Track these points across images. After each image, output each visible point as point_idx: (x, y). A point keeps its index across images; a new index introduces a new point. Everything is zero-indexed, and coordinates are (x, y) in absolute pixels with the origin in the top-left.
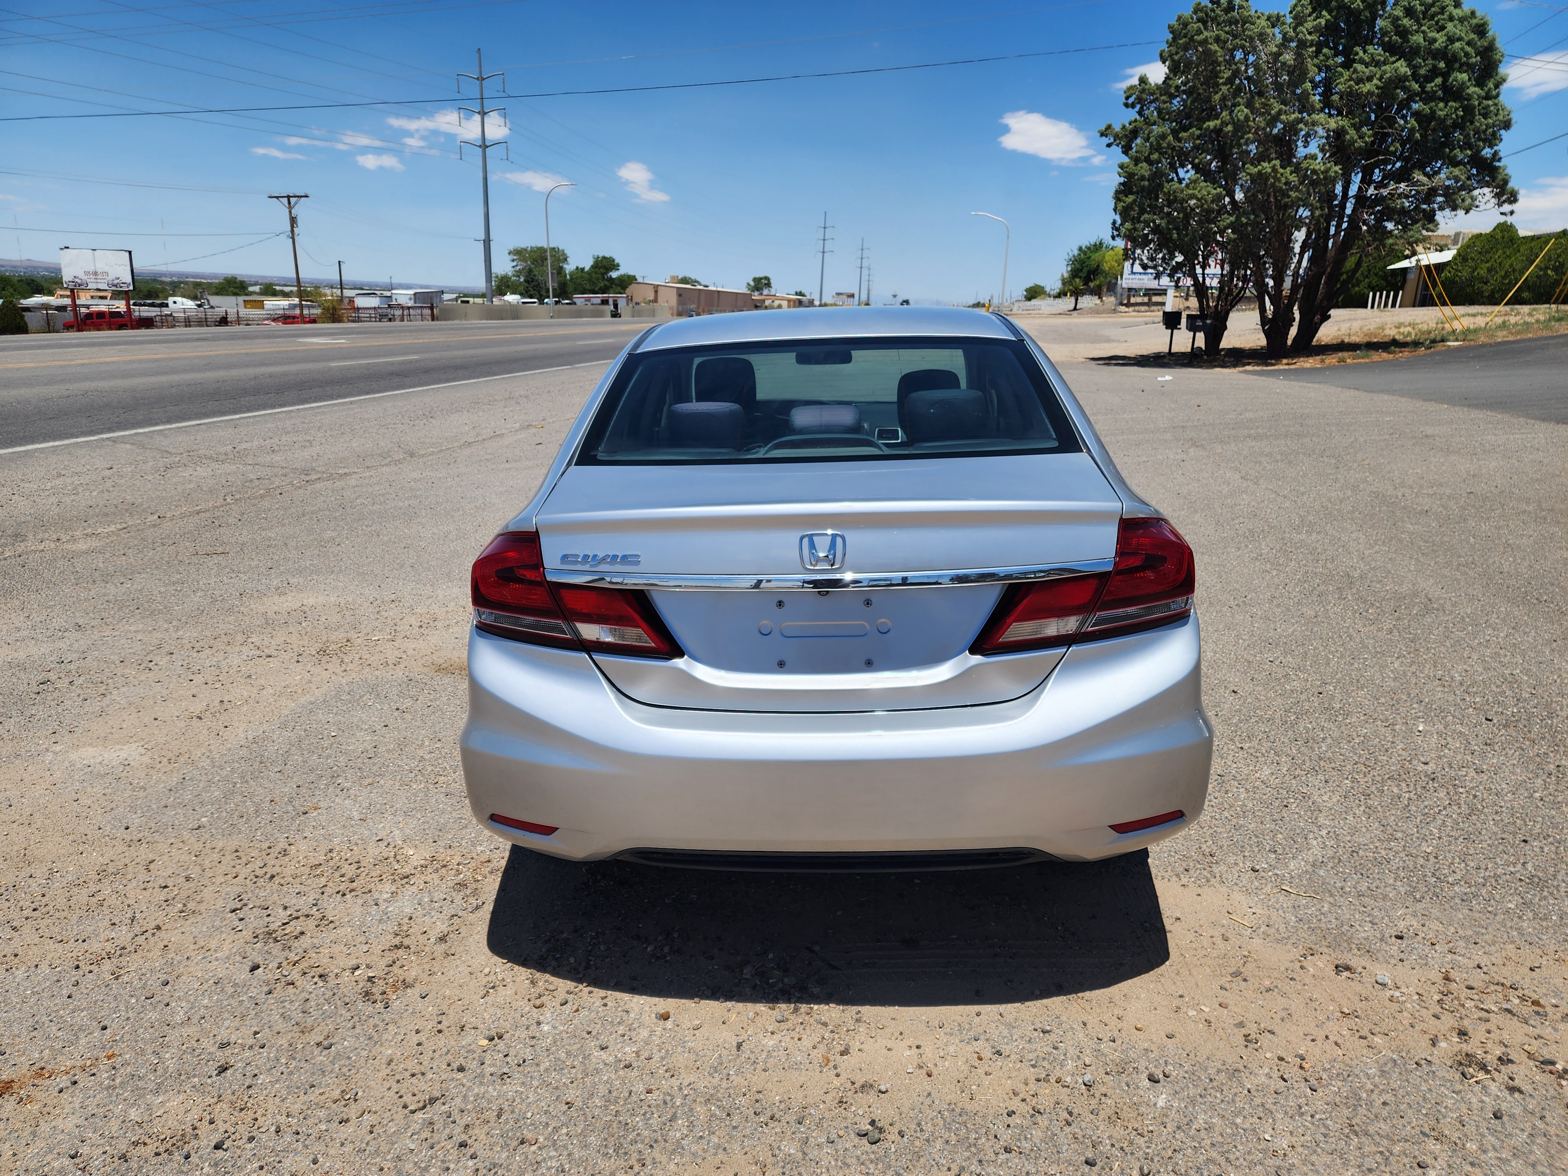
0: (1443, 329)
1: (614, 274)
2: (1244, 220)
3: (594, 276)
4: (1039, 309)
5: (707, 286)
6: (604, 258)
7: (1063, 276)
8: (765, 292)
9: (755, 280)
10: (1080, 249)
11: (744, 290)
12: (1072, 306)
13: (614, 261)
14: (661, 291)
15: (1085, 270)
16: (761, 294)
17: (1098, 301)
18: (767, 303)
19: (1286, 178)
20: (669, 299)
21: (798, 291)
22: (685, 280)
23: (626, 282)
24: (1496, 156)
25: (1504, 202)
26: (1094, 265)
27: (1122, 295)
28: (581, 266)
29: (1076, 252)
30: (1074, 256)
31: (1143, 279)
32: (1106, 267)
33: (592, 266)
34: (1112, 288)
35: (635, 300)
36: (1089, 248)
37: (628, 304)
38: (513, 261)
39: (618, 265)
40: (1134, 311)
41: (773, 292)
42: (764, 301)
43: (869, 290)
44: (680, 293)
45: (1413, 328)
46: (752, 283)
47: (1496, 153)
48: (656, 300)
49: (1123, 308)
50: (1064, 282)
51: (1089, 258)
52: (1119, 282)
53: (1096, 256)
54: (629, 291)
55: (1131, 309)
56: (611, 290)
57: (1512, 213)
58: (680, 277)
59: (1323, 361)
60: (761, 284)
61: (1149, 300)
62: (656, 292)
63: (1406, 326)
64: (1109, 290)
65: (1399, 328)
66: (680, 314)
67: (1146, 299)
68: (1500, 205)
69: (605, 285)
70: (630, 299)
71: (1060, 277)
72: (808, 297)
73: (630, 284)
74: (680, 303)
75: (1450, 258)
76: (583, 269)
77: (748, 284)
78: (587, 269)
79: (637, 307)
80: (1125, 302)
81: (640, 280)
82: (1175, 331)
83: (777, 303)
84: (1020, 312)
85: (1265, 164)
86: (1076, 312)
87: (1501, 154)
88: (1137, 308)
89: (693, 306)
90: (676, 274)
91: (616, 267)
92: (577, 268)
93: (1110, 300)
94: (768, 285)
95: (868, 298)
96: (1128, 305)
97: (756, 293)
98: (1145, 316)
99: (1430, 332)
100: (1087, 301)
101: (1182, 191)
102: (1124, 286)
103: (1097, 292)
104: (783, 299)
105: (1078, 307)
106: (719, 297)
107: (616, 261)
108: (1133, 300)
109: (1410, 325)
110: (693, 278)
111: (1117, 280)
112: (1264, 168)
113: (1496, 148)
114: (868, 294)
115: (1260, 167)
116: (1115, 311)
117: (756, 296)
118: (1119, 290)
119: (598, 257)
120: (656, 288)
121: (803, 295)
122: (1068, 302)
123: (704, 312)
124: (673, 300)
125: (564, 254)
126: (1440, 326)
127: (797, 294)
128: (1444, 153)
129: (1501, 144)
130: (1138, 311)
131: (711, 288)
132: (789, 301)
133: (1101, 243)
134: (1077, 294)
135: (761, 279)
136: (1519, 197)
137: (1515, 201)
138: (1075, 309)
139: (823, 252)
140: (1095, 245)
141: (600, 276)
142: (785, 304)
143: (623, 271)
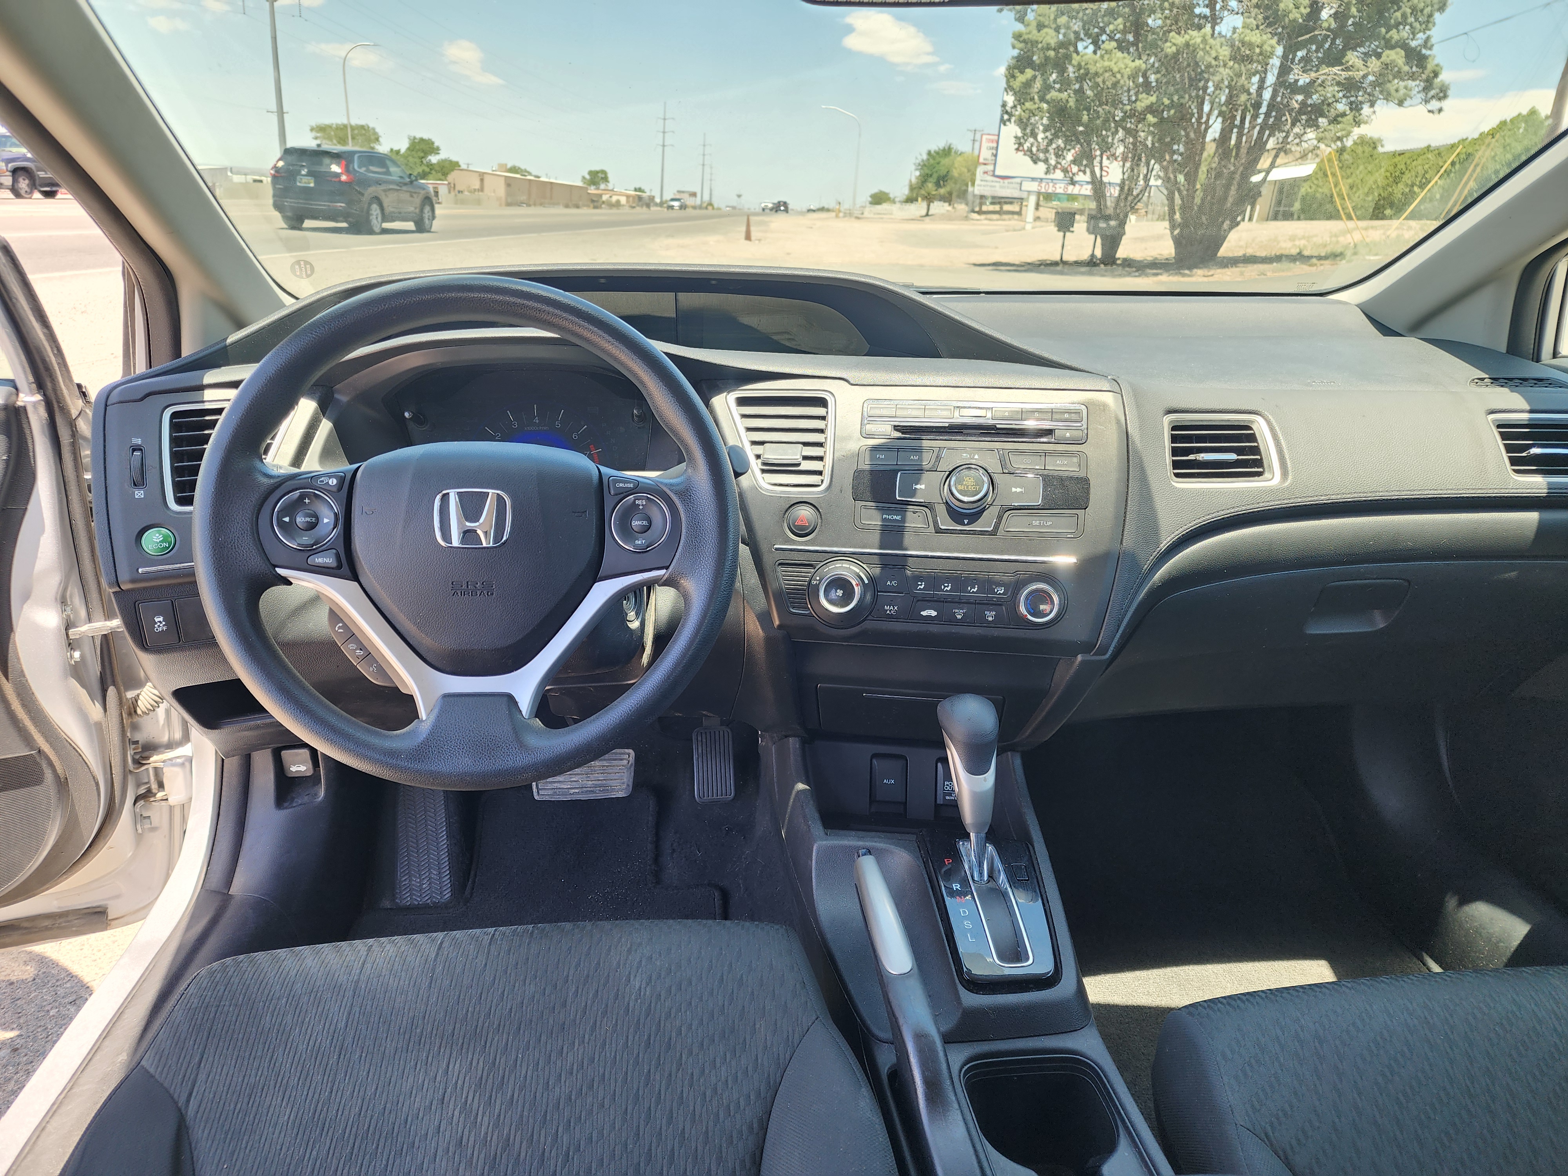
0: (1338, 242)
1: (434, 159)
2: (1166, 101)
3: (411, 159)
4: (891, 214)
5: (539, 177)
6: (422, 140)
7: (910, 181)
8: (602, 186)
9: (590, 173)
10: (929, 153)
11: (579, 183)
12: (924, 212)
13: (433, 143)
14: (486, 178)
15: (935, 176)
16: (598, 189)
17: (950, 208)
18: (605, 198)
19: (1217, 51)
20: (497, 189)
21: (637, 186)
22: (514, 170)
23: (447, 168)
24: (1426, 44)
25: (1433, 97)
26: (943, 172)
27: (973, 202)
28: (396, 148)
29: (925, 157)
30: (923, 161)
31: (994, 187)
32: (955, 173)
33: (408, 149)
34: (963, 195)
35: (458, 188)
36: (937, 153)
37: (450, 192)
38: (316, 138)
39: (438, 149)
40: (986, 219)
41: (610, 186)
42: (601, 196)
43: (711, 190)
44: (509, 182)
45: (1308, 241)
46: (588, 177)
47: (1428, 38)
48: (482, 189)
49: (975, 216)
50: (912, 188)
51: (938, 163)
52: (970, 189)
53: (945, 161)
54: (450, 177)
55: (983, 217)
56: (431, 176)
57: (1440, 110)
58: (509, 166)
59: (1242, 274)
60: (597, 177)
61: (1001, 208)
62: (482, 180)
63: (1300, 239)
64: (959, 197)
65: (1294, 240)
66: (509, 205)
67: (997, 208)
68: (1427, 101)
69: (423, 171)
70: (452, 187)
71: (907, 183)
72: (648, 194)
73: (453, 170)
74: (508, 194)
75: (1310, 172)
76: (398, 152)
77: (584, 178)
78: (403, 151)
79: (460, 195)
80: (977, 209)
81: (463, 166)
82: (1068, 234)
83: (614, 198)
84: (872, 216)
85: (1194, 33)
86: (927, 218)
87: (1433, 40)
88: (989, 216)
89: (523, 198)
90: (504, 162)
91: (435, 150)
92: (392, 150)
93: (962, 207)
94: (605, 179)
95: (711, 198)
96: (980, 212)
97: (593, 187)
98: (996, 225)
99: (1325, 246)
100: (939, 207)
101: (1096, 62)
102: (977, 192)
103: (947, 199)
104: (621, 194)
105: (930, 213)
106: (551, 189)
107: (436, 144)
108: (984, 208)
109: (1303, 237)
110: (523, 167)
111: (967, 186)
112: (1191, 38)
113: (1428, 33)
114: (711, 194)
115: (1187, 37)
116: (966, 218)
117: (592, 190)
118: (970, 197)
119: (415, 138)
120: (482, 176)
121: (643, 191)
122: (919, 208)
123: (535, 205)
124: (501, 191)
125: (375, 133)
126: (1334, 239)
127: (636, 190)
128: (1379, 33)
129: (1434, 29)
130: (990, 220)
131: (543, 179)
132: (628, 196)
133: (950, 149)
134: (929, 199)
135: (597, 172)
136: (1449, 93)
137: (1445, 97)
138: (927, 215)
139: (664, 146)
140: (944, 150)
141: (418, 161)
142: (623, 200)
143: (443, 155)
